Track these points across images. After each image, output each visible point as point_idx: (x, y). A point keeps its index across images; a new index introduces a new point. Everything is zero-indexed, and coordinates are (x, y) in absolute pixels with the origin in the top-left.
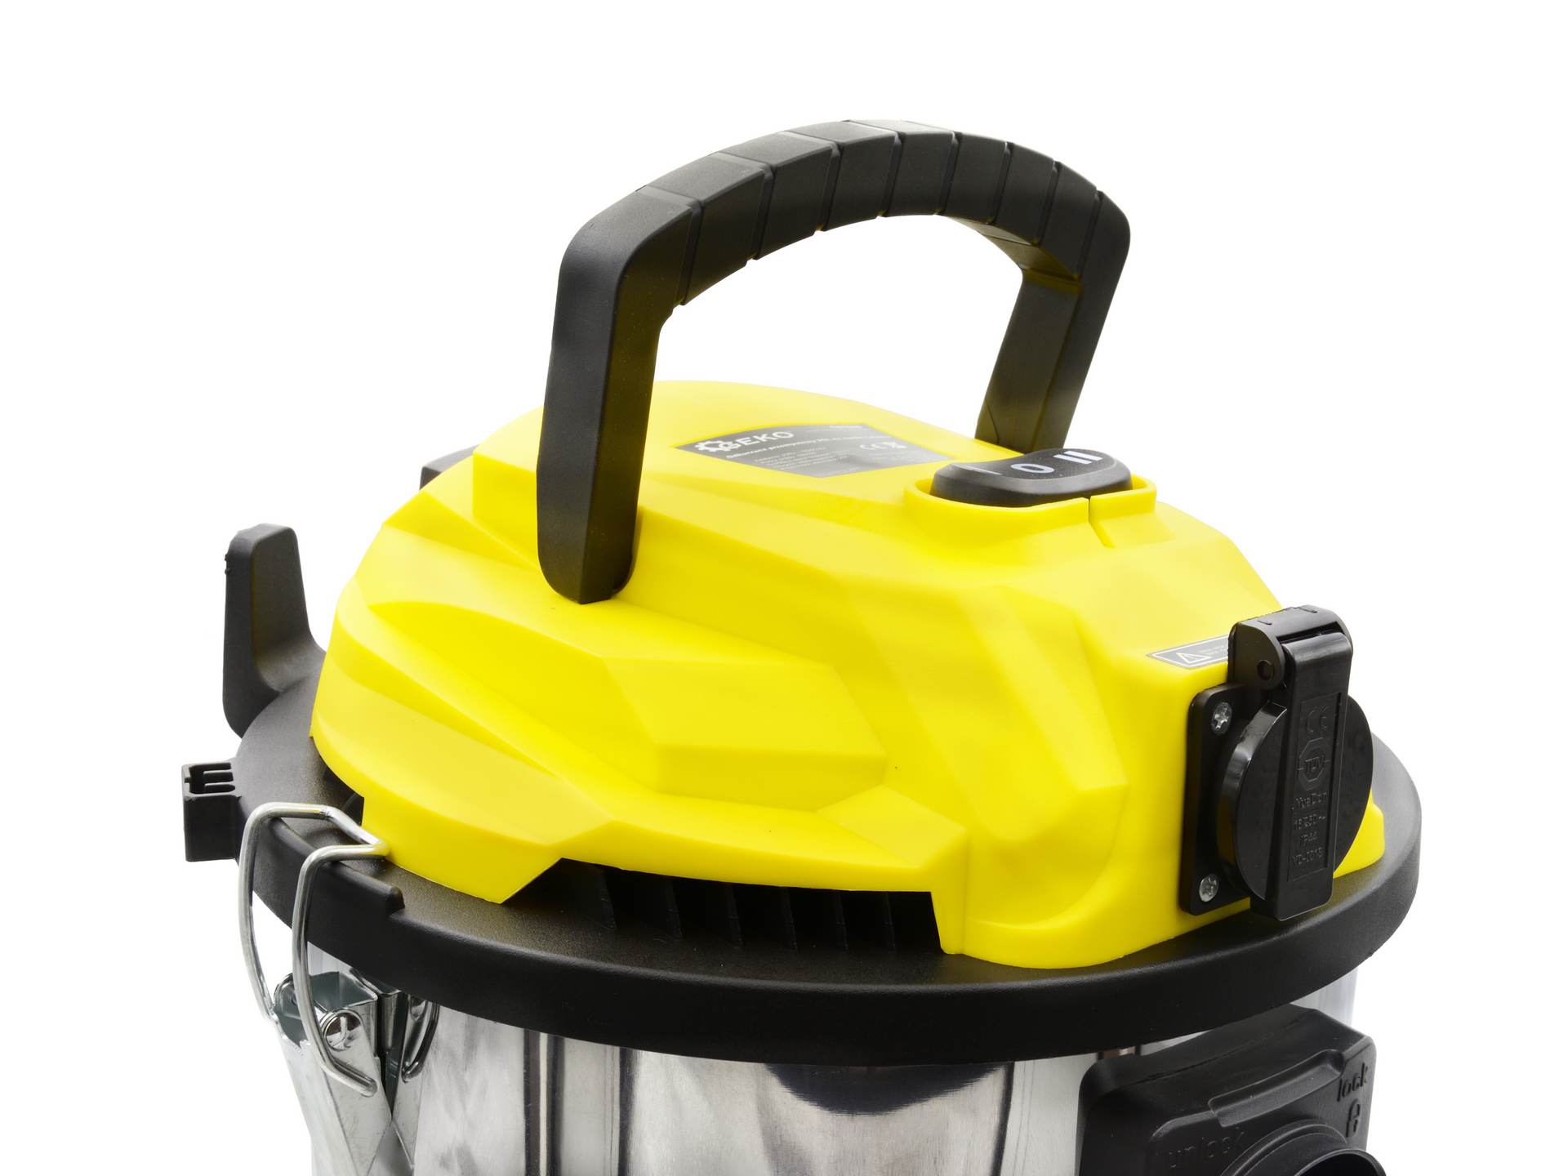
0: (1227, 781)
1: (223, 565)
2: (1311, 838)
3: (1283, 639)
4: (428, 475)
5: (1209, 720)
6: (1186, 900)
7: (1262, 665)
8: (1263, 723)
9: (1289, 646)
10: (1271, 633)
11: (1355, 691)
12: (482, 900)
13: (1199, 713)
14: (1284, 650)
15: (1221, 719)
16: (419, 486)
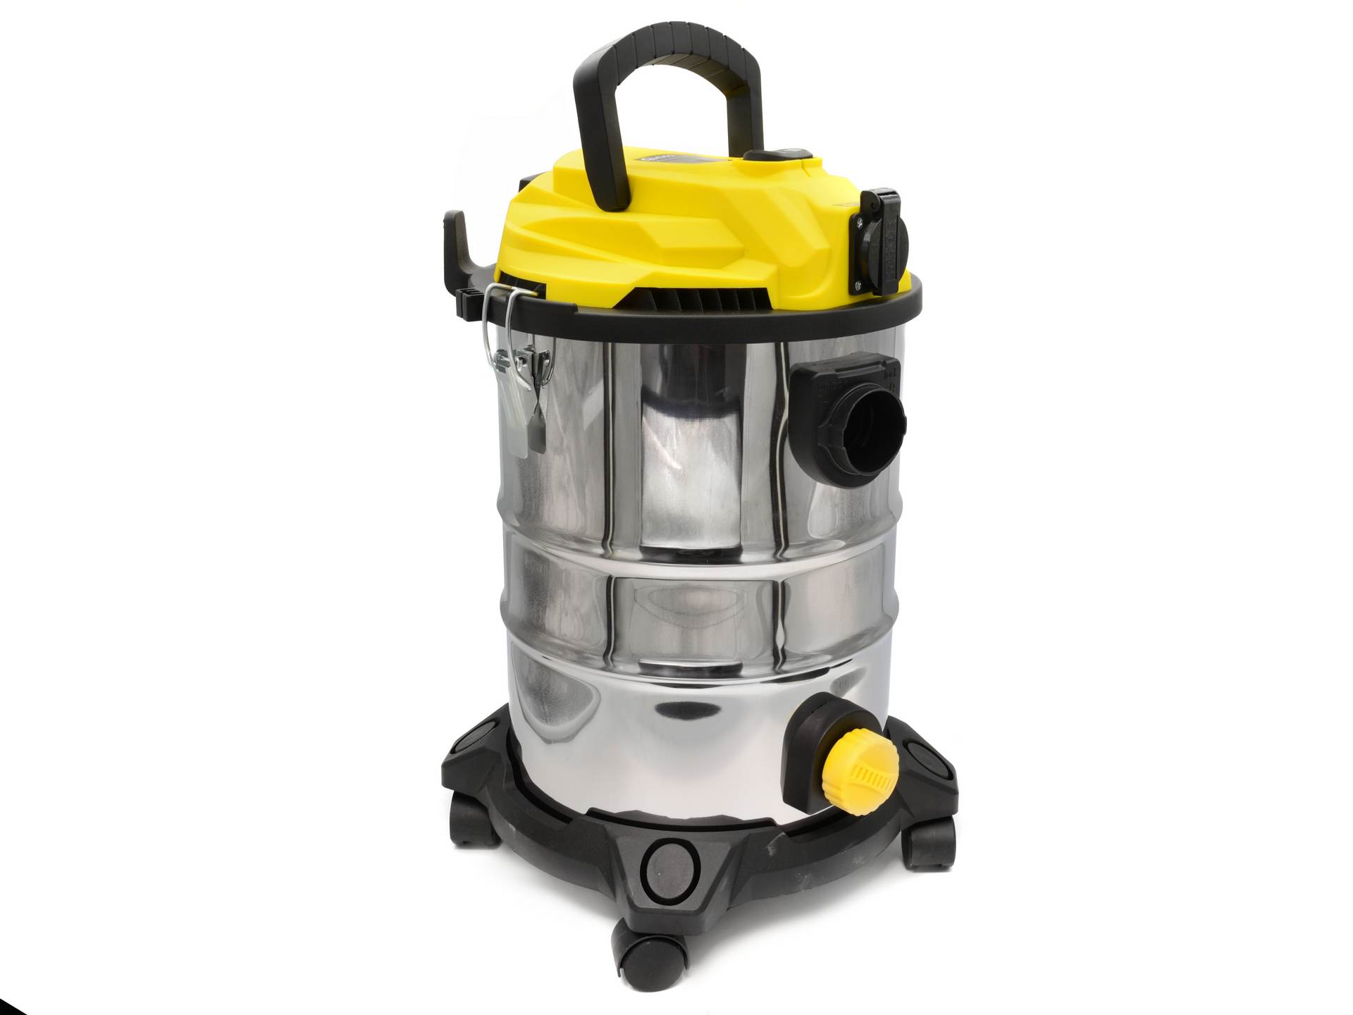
0: (863, 245)
1: (442, 224)
2: (892, 267)
3: (879, 194)
4: (523, 184)
5: (857, 224)
6: (852, 291)
7: (872, 204)
8: (873, 226)
9: (881, 197)
10: (875, 192)
11: (903, 216)
12: (604, 308)
13: (853, 221)
14: (881, 199)
15: (860, 224)
16: (518, 189)
